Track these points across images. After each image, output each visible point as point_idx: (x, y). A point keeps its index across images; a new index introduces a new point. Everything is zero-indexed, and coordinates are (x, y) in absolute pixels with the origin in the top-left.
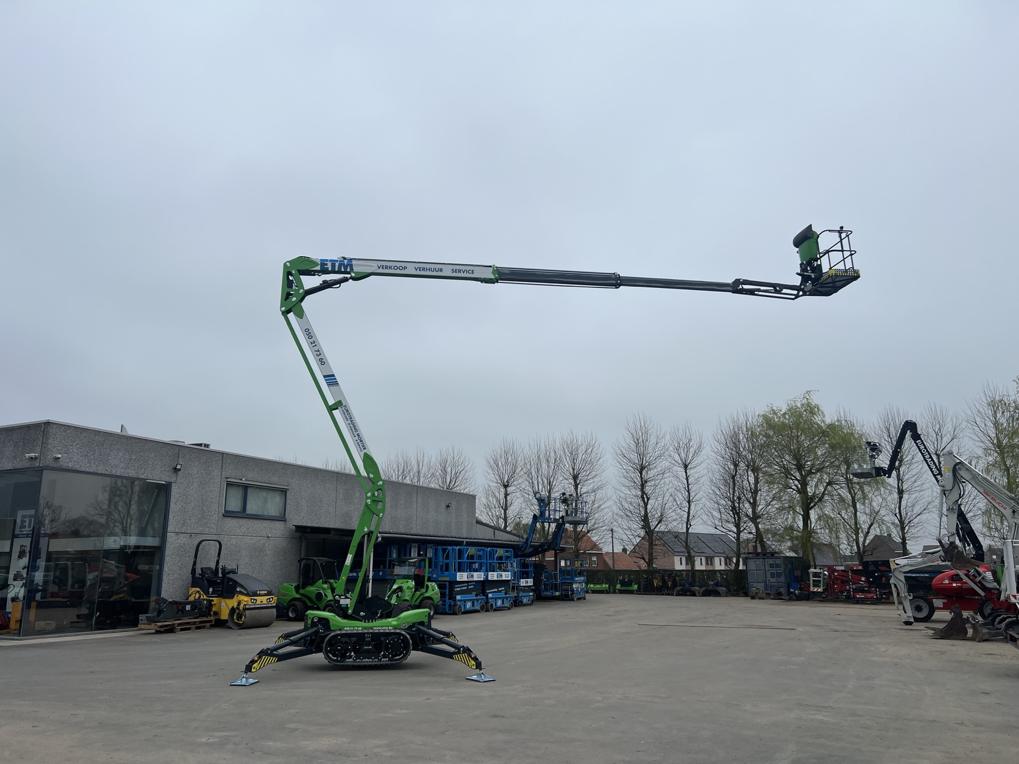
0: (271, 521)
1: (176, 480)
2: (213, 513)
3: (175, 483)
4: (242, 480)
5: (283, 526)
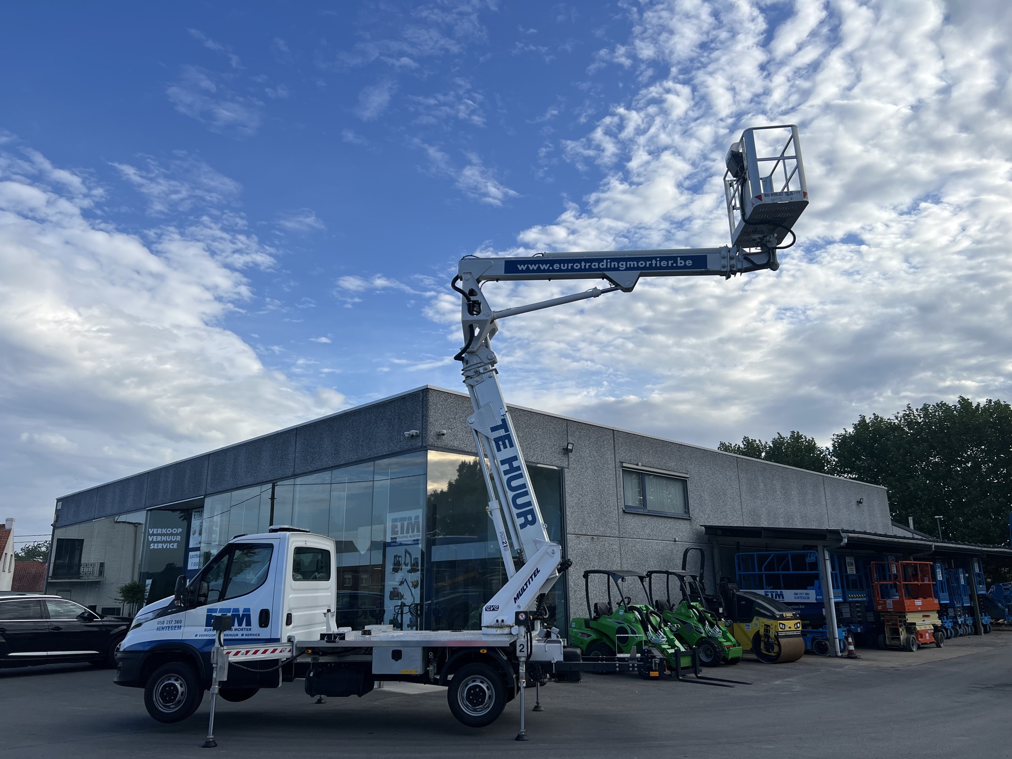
0: (676, 520)
1: (568, 464)
2: (612, 509)
3: (567, 468)
4: (637, 465)
5: (689, 527)
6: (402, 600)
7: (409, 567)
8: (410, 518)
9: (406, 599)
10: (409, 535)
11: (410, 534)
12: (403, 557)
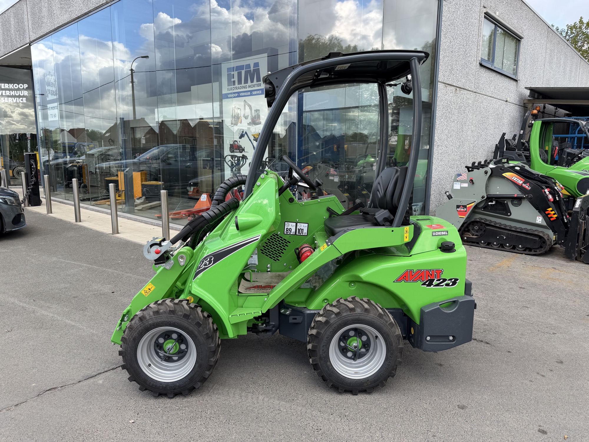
4: (496, 13)
5: (515, 87)
6: (243, 153)
7: (249, 120)
8: (248, 66)
9: (247, 152)
10: (247, 85)
11: (249, 83)
12: (242, 108)
